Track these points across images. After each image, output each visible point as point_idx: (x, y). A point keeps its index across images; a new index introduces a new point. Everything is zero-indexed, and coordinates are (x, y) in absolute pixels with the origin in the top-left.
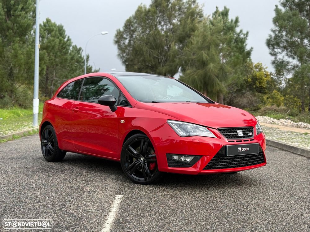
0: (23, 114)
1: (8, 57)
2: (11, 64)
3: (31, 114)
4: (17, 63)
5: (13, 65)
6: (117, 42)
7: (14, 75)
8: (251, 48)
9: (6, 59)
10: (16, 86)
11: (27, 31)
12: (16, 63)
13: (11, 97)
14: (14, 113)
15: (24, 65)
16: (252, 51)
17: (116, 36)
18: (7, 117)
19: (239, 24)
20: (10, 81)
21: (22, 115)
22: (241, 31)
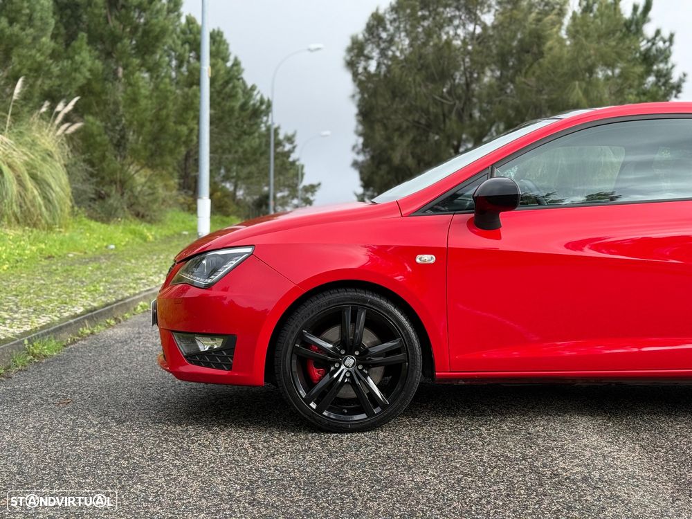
0: (152, 235)
1: (116, 103)
2: (123, 119)
3: (165, 235)
4: (136, 116)
5: (127, 120)
6: (351, 65)
7: (128, 146)
8: (682, 76)
9: (111, 106)
10: (129, 170)
11: (158, 44)
12: (133, 117)
13: (122, 195)
14: (133, 232)
15: (151, 121)
16: (684, 81)
17: (350, 50)
18: (122, 241)
19: (651, 14)
20: (119, 158)
21: (151, 237)
22: (658, 32)
